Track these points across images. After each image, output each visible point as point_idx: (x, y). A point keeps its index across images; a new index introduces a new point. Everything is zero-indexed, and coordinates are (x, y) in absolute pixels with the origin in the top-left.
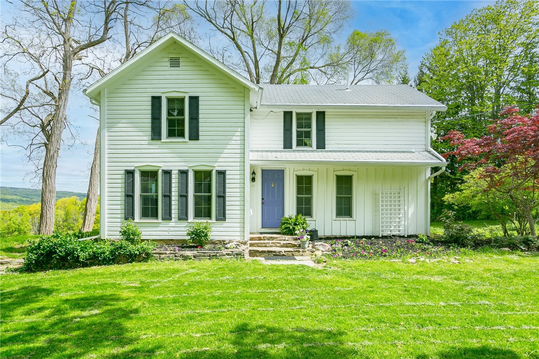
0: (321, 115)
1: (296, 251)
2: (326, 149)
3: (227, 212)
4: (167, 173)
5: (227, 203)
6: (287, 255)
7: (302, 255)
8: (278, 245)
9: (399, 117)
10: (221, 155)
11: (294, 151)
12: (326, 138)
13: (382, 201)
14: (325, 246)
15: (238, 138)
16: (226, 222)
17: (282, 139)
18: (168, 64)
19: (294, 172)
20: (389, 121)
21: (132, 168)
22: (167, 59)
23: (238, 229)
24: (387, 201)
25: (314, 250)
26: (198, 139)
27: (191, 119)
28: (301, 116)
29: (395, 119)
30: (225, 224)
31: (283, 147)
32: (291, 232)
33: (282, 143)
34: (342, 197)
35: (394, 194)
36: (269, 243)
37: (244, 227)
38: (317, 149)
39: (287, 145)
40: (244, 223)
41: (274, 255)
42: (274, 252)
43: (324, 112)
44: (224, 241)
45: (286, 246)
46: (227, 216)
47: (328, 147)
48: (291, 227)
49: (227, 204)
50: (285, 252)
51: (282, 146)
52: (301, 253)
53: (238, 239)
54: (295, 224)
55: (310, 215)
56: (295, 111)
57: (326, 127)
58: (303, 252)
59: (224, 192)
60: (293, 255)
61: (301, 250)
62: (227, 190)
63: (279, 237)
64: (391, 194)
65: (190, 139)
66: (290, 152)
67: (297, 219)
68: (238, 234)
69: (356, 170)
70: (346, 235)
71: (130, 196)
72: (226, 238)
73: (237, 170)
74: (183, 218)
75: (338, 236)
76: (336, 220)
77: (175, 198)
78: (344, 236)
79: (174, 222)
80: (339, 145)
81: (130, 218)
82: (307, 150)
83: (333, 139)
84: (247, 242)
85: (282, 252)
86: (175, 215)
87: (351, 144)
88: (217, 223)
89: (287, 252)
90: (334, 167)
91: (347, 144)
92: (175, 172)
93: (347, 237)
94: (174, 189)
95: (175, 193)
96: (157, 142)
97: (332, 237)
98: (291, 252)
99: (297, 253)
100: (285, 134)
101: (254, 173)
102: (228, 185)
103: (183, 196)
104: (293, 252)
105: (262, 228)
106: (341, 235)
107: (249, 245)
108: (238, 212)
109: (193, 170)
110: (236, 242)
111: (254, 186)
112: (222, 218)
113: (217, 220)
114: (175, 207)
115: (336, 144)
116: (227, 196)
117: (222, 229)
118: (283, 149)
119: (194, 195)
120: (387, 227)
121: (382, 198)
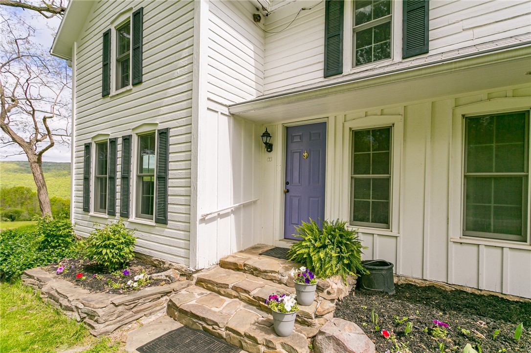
1: (250, 337)
2: (429, 54)
3: (169, 208)
4: (113, 142)
5: (170, 191)
6: (227, 339)
8: (243, 295)
12: (432, 24)
16: (167, 226)
19: (346, 123)
21: (89, 141)
26: (141, 82)
27: (134, 50)
30: (166, 231)
31: (323, 75)
33: (321, 66)
38: (403, 58)
39: (332, 68)
41: (204, 329)
42: (204, 320)
44: (164, 263)
45: (258, 303)
49: (169, 194)
51: (321, 74)
52: (262, 348)
58: (268, 347)
59: (166, 170)
60: (241, 346)
61: (261, 337)
63: (272, 272)
65: (134, 85)
70: (502, 293)
71: (87, 179)
72: (167, 258)
73: (183, 125)
74: (125, 214)
75: (469, 291)
76: (461, 243)
77: (118, 182)
78: (493, 294)
79: (116, 219)
80: (476, 30)
81: (86, 209)
82: (377, 67)
83: (454, 21)
84: (194, 273)
85: (220, 326)
86: (118, 209)
87: (523, 15)
88: (157, 228)
89: (230, 333)
90: (457, 96)
91: (509, 19)
92: (120, 141)
93: (502, 298)
94: (119, 168)
95: (119, 175)
96: (108, 99)
97: (448, 288)
98: (238, 337)
99: (250, 345)
100: (327, 45)
101: (266, 134)
102: (171, 157)
103: (126, 178)
104: (242, 338)
105: (285, 238)
106: (481, 290)
107: (195, 281)
108: (183, 209)
109: (137, 134)
110: (175, 269)
111: (271, 160)
112: (162, 220)
113: (156, 222)
114: (118, 196)
115: (464, 30)
116: (170, 176)
117: (162, 239)
118: (323, 80)
119: (138, 176)
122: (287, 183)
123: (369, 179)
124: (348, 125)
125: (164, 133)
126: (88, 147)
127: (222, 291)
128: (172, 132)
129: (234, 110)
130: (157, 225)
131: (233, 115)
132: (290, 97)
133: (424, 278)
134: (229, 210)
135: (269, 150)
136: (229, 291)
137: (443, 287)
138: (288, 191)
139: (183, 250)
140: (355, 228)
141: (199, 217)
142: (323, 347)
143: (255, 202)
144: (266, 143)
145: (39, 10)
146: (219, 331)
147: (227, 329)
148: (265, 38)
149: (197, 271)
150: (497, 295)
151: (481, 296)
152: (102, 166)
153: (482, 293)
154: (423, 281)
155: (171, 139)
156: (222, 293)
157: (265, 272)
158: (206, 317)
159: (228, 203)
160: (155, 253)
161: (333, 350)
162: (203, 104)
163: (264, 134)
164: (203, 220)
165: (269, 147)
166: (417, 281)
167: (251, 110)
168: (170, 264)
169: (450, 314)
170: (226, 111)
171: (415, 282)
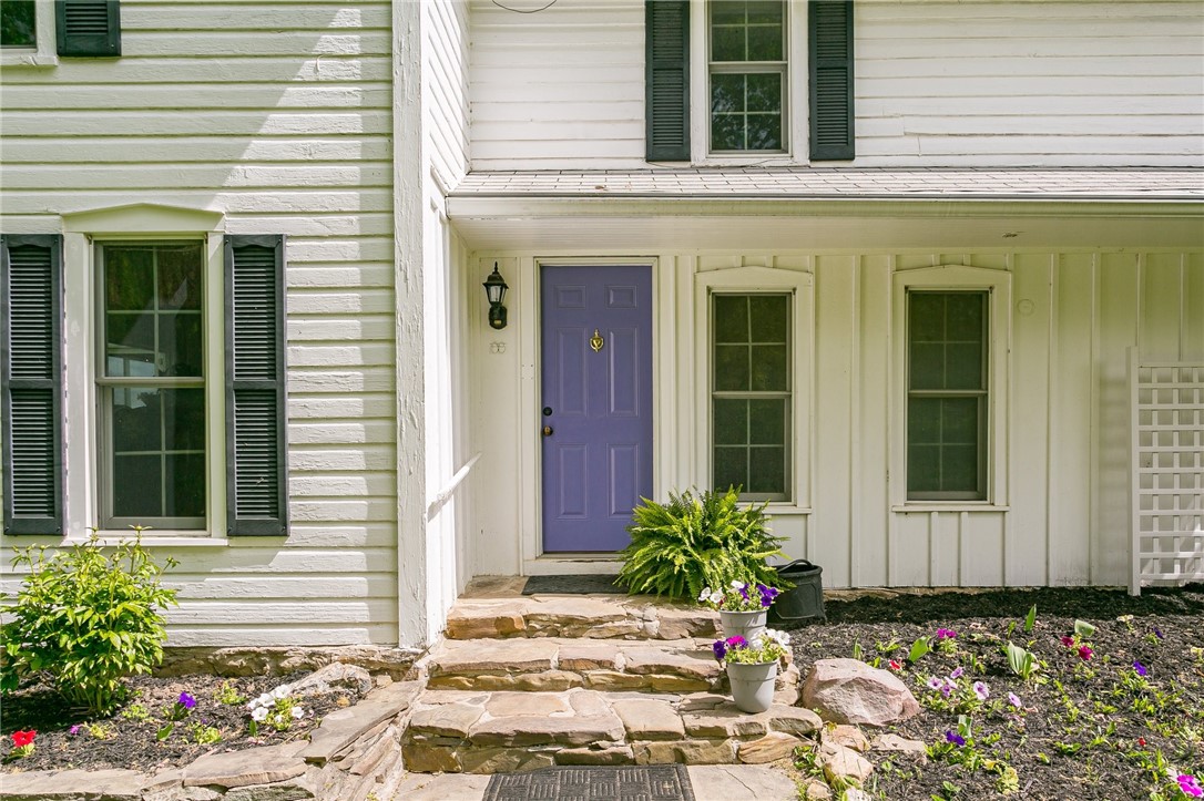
1: (703, 733)
2: (857, 162)
3: (294, 485)
5: (294, 432)
6: (641, 758)
7: (739, 759)
8: (596, 674)
10: (244, 148)
11: (698, 170)
12: (860, 107)
13: (1146, 419)
14: (883, 690)
15: (352, 43)
16: (288, 541)
17: (639, 111)
19: (700, 277)
20: (1174, 19)
23: (360, 585)
24: (1165, 419)
25: (814, 718)
26: (113, 53)
30: (284, 557)
31: (642, 154)
32: (679, 588)
33: (639, 130)
34: (934, 400)
36: (544, 663)
37: (395, 574)
38: (812, 159)
39: (666, 142)
40: (395, 548)
41: (562, 761)
42: (563, 739)
44: (277, 656)
45: (644, 681)
46: (294, 509)
48: (681, 560)
49: (290, 439)
50: (630, 738)
51: (639, 149)
52: (734, 744)
53: (362, 641)
54: (704, 544)
55: (782, 491)
57: (859, 50)
58: (745, 737)
59: (275, 367)
60: (682, 758)
61: (729, 724)
62: (292, 355)
63: (614, 618)
64: (1188, 378)
65: (63, 53)
66: (677, 173)
67: (711, 515)
68: (361, 611)
69: (1008, 263)
70: (959, 587)
73: (347, 233)
74: (41, 524)
75: (918, 592)
76: (906, 513)
78: (948, 590)
80: (924, 140)
82: (765, 165)
83: (891, 113)
84: (416, 656)
85: (614, 737)
87: (981, 135)
88: (233, 553)
89: (645, 742)
90: (899, 250)
91: (964, 135)
93: (962, 594)
97: (890, 595)
98: (669, 743)
99: (706, 747)
100: (653, 87)
101: (495, 280)
102: (295, 327)
104: (680, 742)
105: (545, 552)
106: (933, 588)
107: (423, 679)
109: (89, 236)
110: (344, 662)
111: (501, 349)
112: (264, 522)
113: (230, 534)
115: (905, 134)
116: (289, 388)
117: (268, 585)
118: (643, 164)
119: (102, 389)
120: (1167, 545)
121: (1142, 401)
122: (546, 412)
123: (743, 402)
124: (706, 280)
125: (262, 250)
127: (534, 679)
128: (291, 251)
130: (236, 541)
131: (449, 220)
132: (639, 204)
133: (853, 586)
135: (498, 322)
137: (882, 595)
138: (549, 432)
139: (362, 604)
142: (840, 703)
144: (488, 306)
146: (614, 749)
147: (635, 736)
149: (431, 649)
150: (954, 590)
151: (936, 597)
153: (936, 592)
154: (851, 592)
155: (289, 271)
156: (537, 683)
157: (599, 621)
158: (568, 730)
160: (227, 635)
161: (861, 702)
163: (490, 278)
164: (431, 510)
165: (500, 316)
166: (842, 593)
167: (514, 216)
168: (311, 655)
169: (933, 625)
171: (839, 596)
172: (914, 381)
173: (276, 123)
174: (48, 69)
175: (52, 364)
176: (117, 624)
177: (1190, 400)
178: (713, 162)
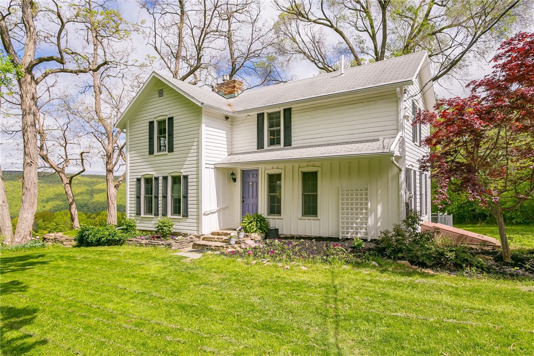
0: (288, 112)
2: (292, 146)
3: (189, 210)
4: (157, 179)
5: (189, 202)
8: (221, 240)
9: (365, 100)
10: (185, 163)
11: (265, 151)
12: (292, 135)
13: (342, 200)
15: (195, 147)
16: (188, 218)
17: (256, 140)
18: (157, 95)
21: (140, 177)
22: (156, 92)
23: (195, 225)
24: (348, 199)
26: (173, 151)
27: (169, 135)
28: (272, 116)
29: (361, 104)
30: (188, 220)
33: (256, 143)
34: (307, 195)
35: (360, 190)
36: (214, 238)
37: (199, 223)
38: (284, 146)
39: (260, 146)
40: (199, 219)
42: (207, 246)
43: (290, 108)
46: (189, 213)
47: (294, 143)
49: (189, 204)
51: (256, 147)
53: (196, 233)
55: (279, 213)
56: (266, 112)
59: (187, 193)
62: (189, 192)
64: (357, 190)
65: (168, 152)
66: (262, 152)
68: (195, 229)
69: (321, 166)
71: (138, 197)
72: (189, 232)
73: (195, 174)
74: (165, 214)
76: (301, 219)
77: (160, 199)
79: (160, 218)
81: (138, 213)
82: (277, 148)
83: (298, 135)
84: (201, 236)
86: (160, 212)
88: (183, 219)
90: (299, 164)
92: (161, 178)
94: (160, 192)
95: (160, 195)
96: (152, 156)
100: (258, 135)
101: (233, 174)
102: (189, 188)
103: (165, 197)
107: (201, 239)
108: (195, 210)
109: (171, 176)
110: (193, 236)
111: (235, 186)
112: (186, 215)
113: (183, 217)
114: (160, 206)
115: (301, 140)
116: (189, 196)
117: (186, 224)
118: (256, 150)
119: (172, 196)
120: (347, 228)
121: (342, 196)
122: (243, 197)
123: (273, 196)
124: (266, 172)
125: (186, 177)
126: (139, 180)
127: (213, 240)
128: (189, 177)
129: (216, 166)
131: (216, 168)
134: (215, 211)
136: (216, 239)
138: (243, 201)
140: (269, 217)
141: (203, 213)
143: (228, 207)
144: (232, 178)
145: (75, 72)
147: (215, 246)
148: (232, 128)
149: (203, 235)
152: (149, 191)
155: (189, 180)
159: (214, 207)
162: (204, 166)
163: (231, 174)
164: (204, 214)
165: (235, 180)
168: (190, 234)
170: (213, 166)
172: (304, 190)
173: (188, 159)
174: (167, 154)
175: (167, 193)
176: (165, 226)
177: (348, 195)
178: (268, 149)
